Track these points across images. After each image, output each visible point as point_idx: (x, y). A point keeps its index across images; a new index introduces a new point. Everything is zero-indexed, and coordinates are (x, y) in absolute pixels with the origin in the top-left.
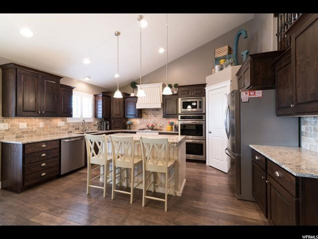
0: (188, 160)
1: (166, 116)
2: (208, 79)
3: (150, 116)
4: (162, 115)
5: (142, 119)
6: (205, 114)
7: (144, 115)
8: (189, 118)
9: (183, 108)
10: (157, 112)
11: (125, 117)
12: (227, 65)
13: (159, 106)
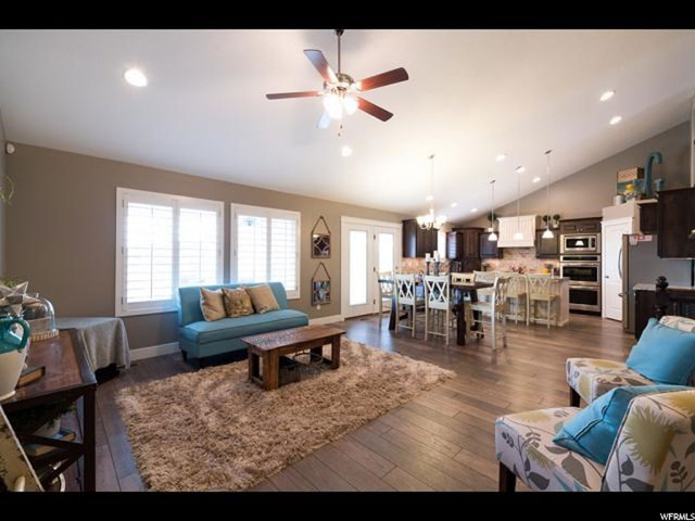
0: (572, 311)
1: (541, 256)
2: (605, 212)
3: (515, 257)
4: (534, 255)
5: (503, 261)
6: (600, 254)
7: (506, 255)
8: (577, 259)
9: (568, 246)
10: (527, 251)
11: (480, 257)
12: (631, 198)
13: (532, 245)
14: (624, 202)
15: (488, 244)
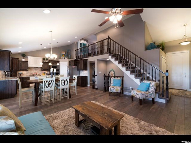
1: (43, 70)
6: (59, 70)
7: (29, 70)
10: (37, 68)
11: (18, 70)
12: (66, 58)
13: (42, 66)
14: (64, 58)
15: (23, 65)
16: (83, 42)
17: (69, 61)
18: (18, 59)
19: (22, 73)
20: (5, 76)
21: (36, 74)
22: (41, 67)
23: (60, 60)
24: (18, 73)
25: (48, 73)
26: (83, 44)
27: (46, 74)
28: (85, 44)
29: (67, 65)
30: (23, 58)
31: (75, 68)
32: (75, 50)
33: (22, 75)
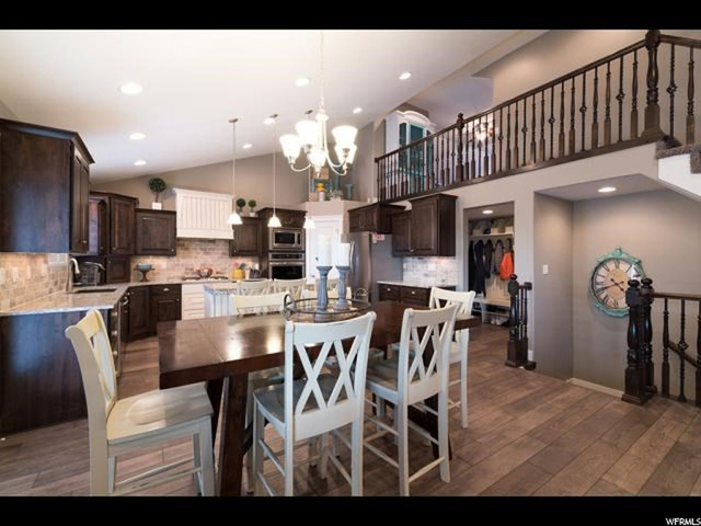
3: (194, 254)
6: (304, 252)
7: (180, 251)
8: (285, 256)
9: (277, 242)
11: (136, 254)
12: (336, 196)
13: (230, 236)
14: (327, 199)
15: (154, 230)
16: (412, 118)
17: (351, 212)
18: (134, 201)
19: (150, 268)
20: (71, 283)
21: (206, 271)
22: (230, 241)
23: (307, 206)
24: (133, 266)
25: (257, 267)
26: (412, 127)
27: (248, 272)
28: (421, 130)
29: (341, 232)
30: (154, 197)
31: (382, 242)
32: (377, 160)
33: (149, 275)
